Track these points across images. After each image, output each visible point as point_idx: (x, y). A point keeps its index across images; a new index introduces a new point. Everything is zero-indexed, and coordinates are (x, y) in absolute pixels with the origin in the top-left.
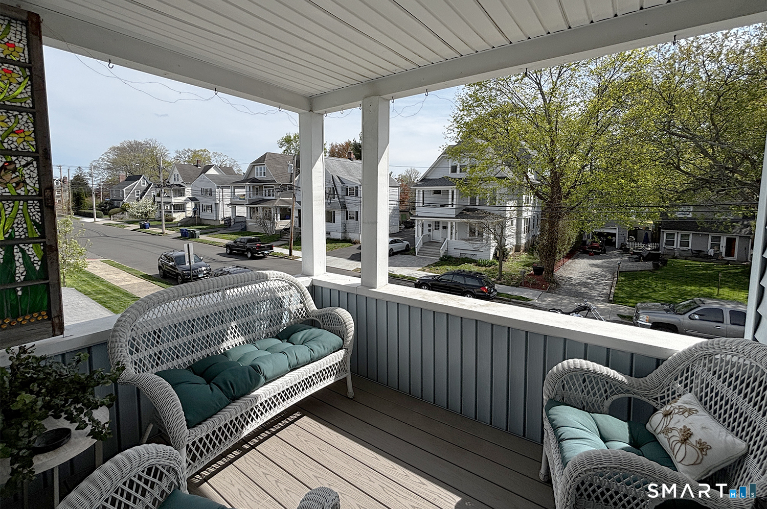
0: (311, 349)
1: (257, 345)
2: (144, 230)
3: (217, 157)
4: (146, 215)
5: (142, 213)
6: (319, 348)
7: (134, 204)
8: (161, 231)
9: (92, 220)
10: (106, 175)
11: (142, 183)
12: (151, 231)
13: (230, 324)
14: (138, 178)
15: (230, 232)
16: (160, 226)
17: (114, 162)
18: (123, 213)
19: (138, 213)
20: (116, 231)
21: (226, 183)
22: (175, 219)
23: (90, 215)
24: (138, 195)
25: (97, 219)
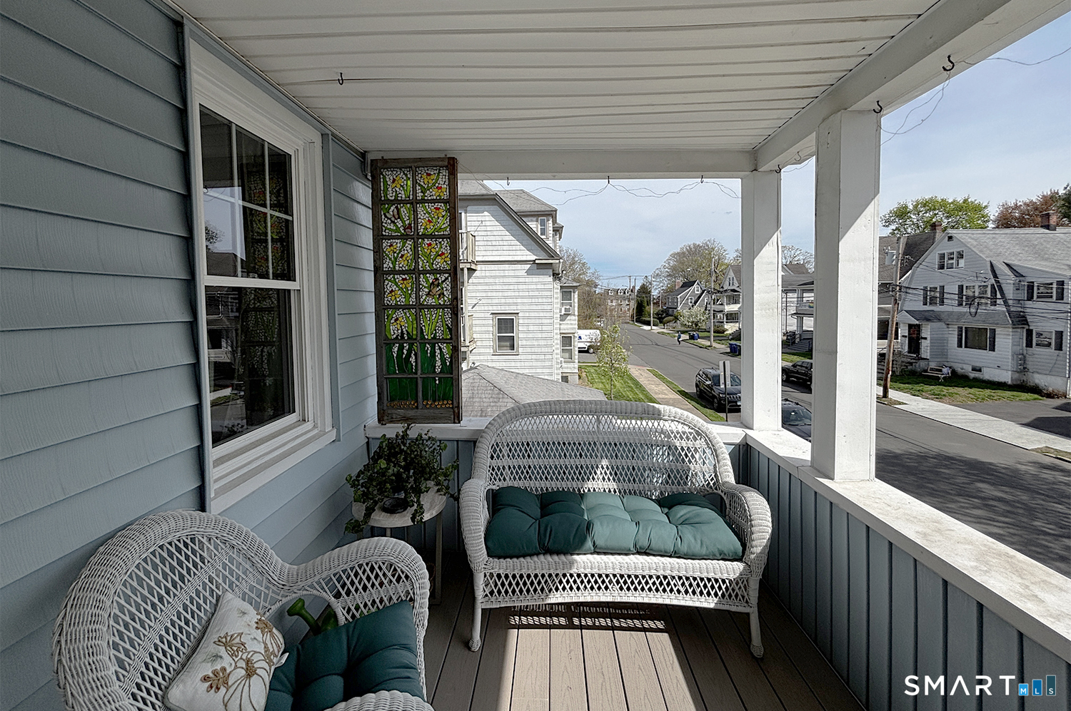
0: (680, 537)
1: (625, 500)
2: (692, 341)
3: (786, 252)
4: (696, 325)
5: (693, 322)
6: (693, 541)
7: (686, 312)
8: (709, 344)
9: (648, 328)
10: (666, 283)
11: (696, 289)
12: (699, 344)
13: (600, 461)
14: (692, 284)
15: (793, 351)
16: (708, 338)
17: (674, 268)
18: (676, 322)
19: (689, 322)
20: (668, 340)
21: (791, 285)
22: (727, 330)
23: (648, 323)
24: (691, 302)
25: (654, 328)
